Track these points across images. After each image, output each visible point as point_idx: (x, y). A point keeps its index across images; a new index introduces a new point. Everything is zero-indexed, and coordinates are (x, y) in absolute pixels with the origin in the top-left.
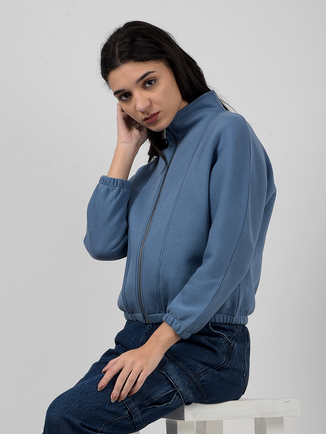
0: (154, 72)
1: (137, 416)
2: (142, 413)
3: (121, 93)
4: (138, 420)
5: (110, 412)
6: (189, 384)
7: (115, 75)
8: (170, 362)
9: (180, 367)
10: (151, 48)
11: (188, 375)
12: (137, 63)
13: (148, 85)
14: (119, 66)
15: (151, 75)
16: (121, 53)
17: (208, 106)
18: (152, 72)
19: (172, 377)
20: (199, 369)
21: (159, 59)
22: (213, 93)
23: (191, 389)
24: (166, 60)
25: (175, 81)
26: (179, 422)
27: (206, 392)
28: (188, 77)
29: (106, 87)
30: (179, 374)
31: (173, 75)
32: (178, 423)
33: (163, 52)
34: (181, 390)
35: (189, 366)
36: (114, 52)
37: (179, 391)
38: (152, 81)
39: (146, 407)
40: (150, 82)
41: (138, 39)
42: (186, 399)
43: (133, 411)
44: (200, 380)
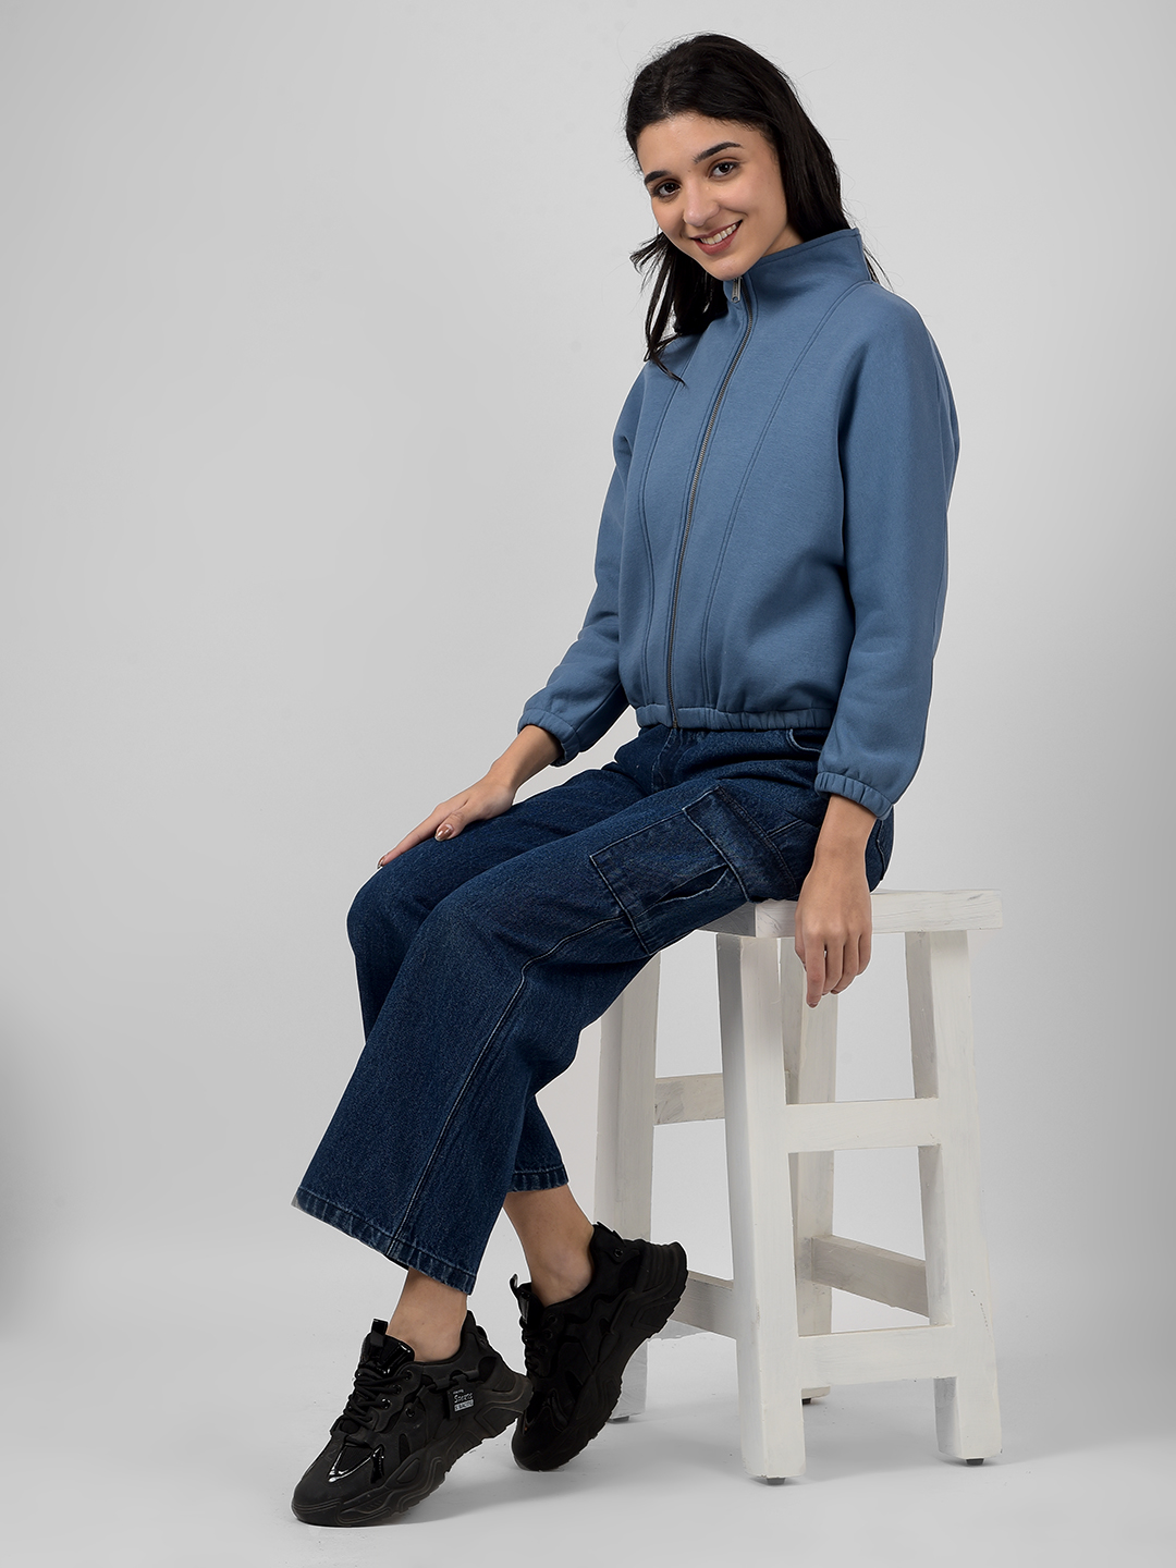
0: (738, 146)
1: (640, 920)
2: (651, 914)
3: (660, 179)
4: (644, 928)
5: (578, 911)
6: (756, 852)
7: (652, 135)
8: (719, 805)
9: (740, 819)
10: (741, 93)
11: (756, 836)
12: (705, 118)
13: (718, 172)
14: (664, 117)
15: (731, 151)
16: (672, 91)
17: (840, 259)
18: (734, 145)
19: (717, 840)
20: (784, 823)
21: (753, 122)
22: (856, 234)
23: (762, 865)
24: (766, 126)
25: (779, 174)
26: (743, 939)
27: (796, 873)
28: (812, 177)
29: (632, 164)
30: (735, 833)
31: (777, 162)
32: (742, 941)
33: (764, 108)
34: (737, 866)
35: (761, 815)
36: (660, 86)
37: (735, 868)
38: (729, 164)
39: (661, 901)
40: (724, 168)
41: (716, 69)
42: (750, 886)
43: (631, 907)
44: (782, 847)
